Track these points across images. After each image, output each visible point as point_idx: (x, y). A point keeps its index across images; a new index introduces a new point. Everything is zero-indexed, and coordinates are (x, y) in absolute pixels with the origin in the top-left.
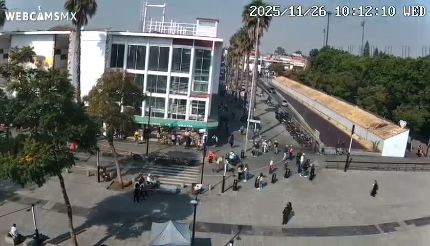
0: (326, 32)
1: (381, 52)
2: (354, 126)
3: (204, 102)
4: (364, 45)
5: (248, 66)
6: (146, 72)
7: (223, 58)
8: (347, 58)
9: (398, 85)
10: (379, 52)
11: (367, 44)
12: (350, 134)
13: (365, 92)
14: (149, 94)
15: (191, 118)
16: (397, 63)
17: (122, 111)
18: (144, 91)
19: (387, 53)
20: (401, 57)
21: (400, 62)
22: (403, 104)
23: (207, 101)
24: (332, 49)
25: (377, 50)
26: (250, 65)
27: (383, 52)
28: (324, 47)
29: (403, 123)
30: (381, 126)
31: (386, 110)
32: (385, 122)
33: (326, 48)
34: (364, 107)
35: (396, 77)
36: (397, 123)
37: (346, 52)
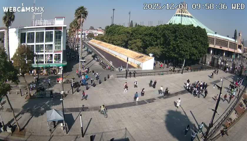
0: (113, 18)
1: (138, 25)
2: (128, 58)
3: (60, 54)
4: (130, 22)
5: (78, 36)
6: (35, 44)
7: (67, 34)
8: (122, 28)
9: (147, 38)
10: (137, 25)
11: (132, 21)
12: (126, 61)
13: (132, 43)
14: (37, 54)
15: (55, 62)
16: (146, 28)
17: (27, 63)
18: (35, 52)
19: (141, 25)
20: (148, 26)
21: (147, 28)
22: (150, 46)
23: (61, 53)
24: (115, 25)
25: (136, 24)
26: (79, 35)
27: (139, 25)
28: (112, 24)
29: (151, 55)
30: (140, 57)
31: (142, 50)
32: (142, 55)
33: (112, 25)
34: (131, 49)
35: (146, 35)
36: (148, 55)
37: (122, 26)
